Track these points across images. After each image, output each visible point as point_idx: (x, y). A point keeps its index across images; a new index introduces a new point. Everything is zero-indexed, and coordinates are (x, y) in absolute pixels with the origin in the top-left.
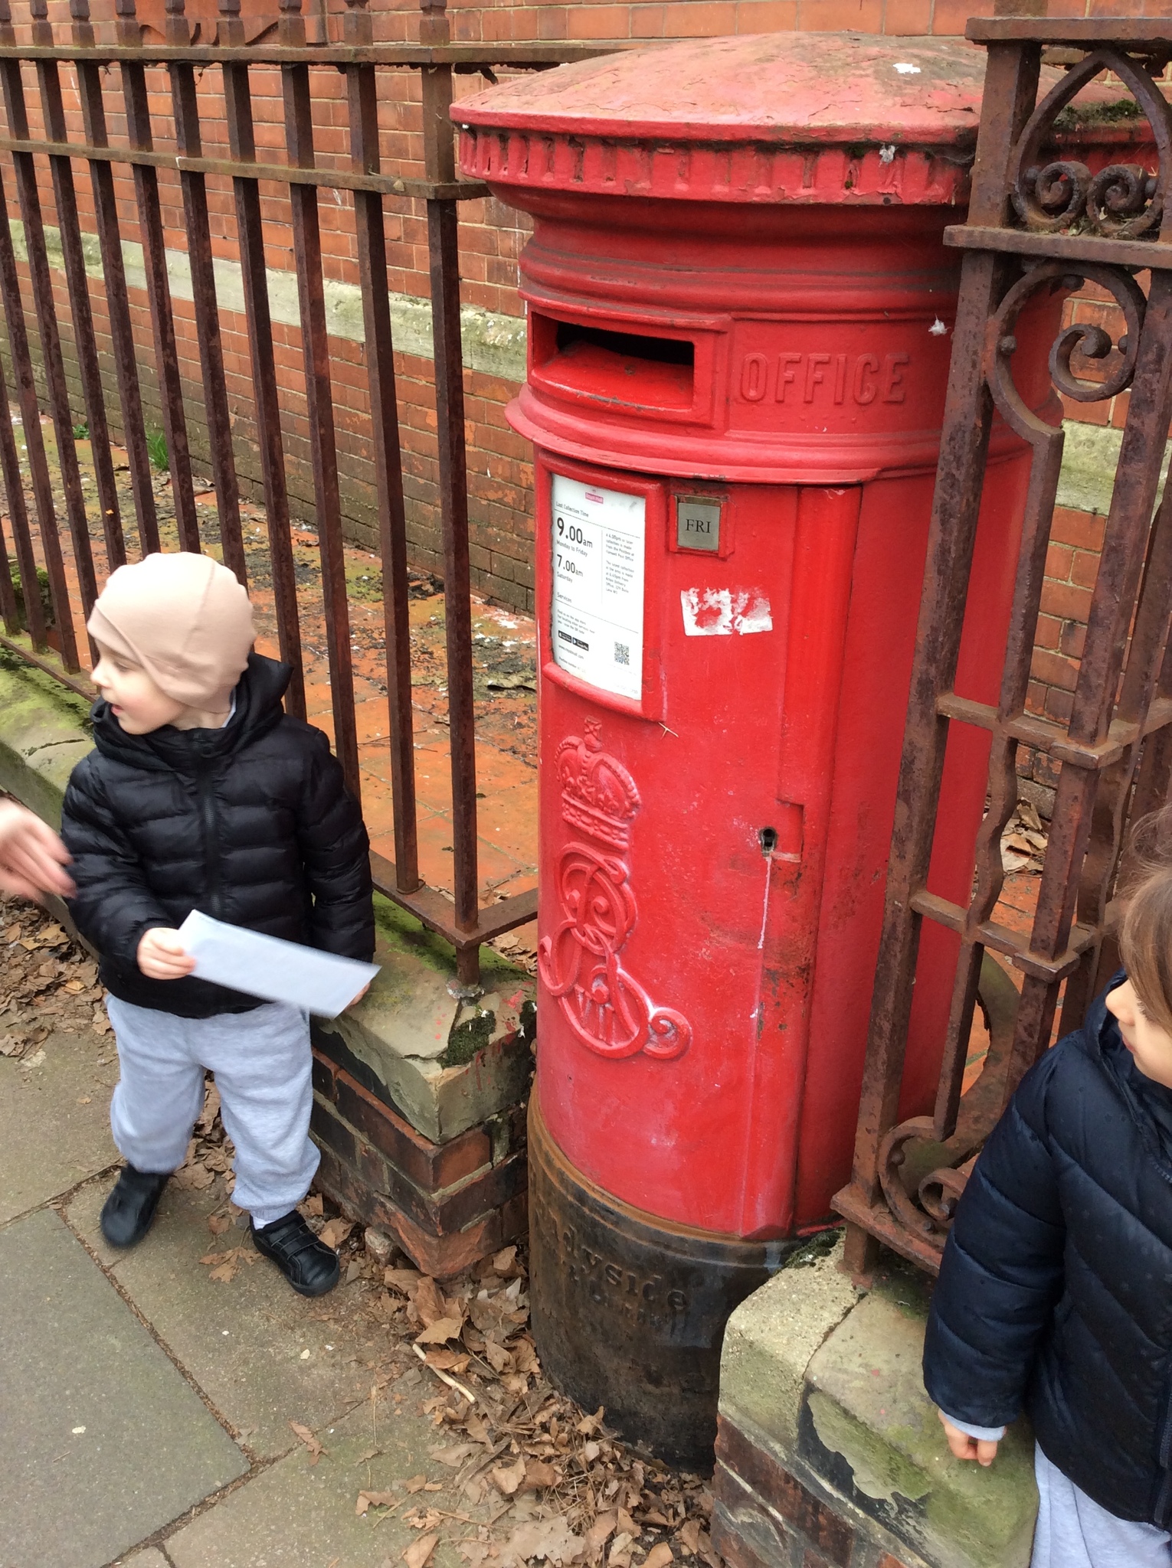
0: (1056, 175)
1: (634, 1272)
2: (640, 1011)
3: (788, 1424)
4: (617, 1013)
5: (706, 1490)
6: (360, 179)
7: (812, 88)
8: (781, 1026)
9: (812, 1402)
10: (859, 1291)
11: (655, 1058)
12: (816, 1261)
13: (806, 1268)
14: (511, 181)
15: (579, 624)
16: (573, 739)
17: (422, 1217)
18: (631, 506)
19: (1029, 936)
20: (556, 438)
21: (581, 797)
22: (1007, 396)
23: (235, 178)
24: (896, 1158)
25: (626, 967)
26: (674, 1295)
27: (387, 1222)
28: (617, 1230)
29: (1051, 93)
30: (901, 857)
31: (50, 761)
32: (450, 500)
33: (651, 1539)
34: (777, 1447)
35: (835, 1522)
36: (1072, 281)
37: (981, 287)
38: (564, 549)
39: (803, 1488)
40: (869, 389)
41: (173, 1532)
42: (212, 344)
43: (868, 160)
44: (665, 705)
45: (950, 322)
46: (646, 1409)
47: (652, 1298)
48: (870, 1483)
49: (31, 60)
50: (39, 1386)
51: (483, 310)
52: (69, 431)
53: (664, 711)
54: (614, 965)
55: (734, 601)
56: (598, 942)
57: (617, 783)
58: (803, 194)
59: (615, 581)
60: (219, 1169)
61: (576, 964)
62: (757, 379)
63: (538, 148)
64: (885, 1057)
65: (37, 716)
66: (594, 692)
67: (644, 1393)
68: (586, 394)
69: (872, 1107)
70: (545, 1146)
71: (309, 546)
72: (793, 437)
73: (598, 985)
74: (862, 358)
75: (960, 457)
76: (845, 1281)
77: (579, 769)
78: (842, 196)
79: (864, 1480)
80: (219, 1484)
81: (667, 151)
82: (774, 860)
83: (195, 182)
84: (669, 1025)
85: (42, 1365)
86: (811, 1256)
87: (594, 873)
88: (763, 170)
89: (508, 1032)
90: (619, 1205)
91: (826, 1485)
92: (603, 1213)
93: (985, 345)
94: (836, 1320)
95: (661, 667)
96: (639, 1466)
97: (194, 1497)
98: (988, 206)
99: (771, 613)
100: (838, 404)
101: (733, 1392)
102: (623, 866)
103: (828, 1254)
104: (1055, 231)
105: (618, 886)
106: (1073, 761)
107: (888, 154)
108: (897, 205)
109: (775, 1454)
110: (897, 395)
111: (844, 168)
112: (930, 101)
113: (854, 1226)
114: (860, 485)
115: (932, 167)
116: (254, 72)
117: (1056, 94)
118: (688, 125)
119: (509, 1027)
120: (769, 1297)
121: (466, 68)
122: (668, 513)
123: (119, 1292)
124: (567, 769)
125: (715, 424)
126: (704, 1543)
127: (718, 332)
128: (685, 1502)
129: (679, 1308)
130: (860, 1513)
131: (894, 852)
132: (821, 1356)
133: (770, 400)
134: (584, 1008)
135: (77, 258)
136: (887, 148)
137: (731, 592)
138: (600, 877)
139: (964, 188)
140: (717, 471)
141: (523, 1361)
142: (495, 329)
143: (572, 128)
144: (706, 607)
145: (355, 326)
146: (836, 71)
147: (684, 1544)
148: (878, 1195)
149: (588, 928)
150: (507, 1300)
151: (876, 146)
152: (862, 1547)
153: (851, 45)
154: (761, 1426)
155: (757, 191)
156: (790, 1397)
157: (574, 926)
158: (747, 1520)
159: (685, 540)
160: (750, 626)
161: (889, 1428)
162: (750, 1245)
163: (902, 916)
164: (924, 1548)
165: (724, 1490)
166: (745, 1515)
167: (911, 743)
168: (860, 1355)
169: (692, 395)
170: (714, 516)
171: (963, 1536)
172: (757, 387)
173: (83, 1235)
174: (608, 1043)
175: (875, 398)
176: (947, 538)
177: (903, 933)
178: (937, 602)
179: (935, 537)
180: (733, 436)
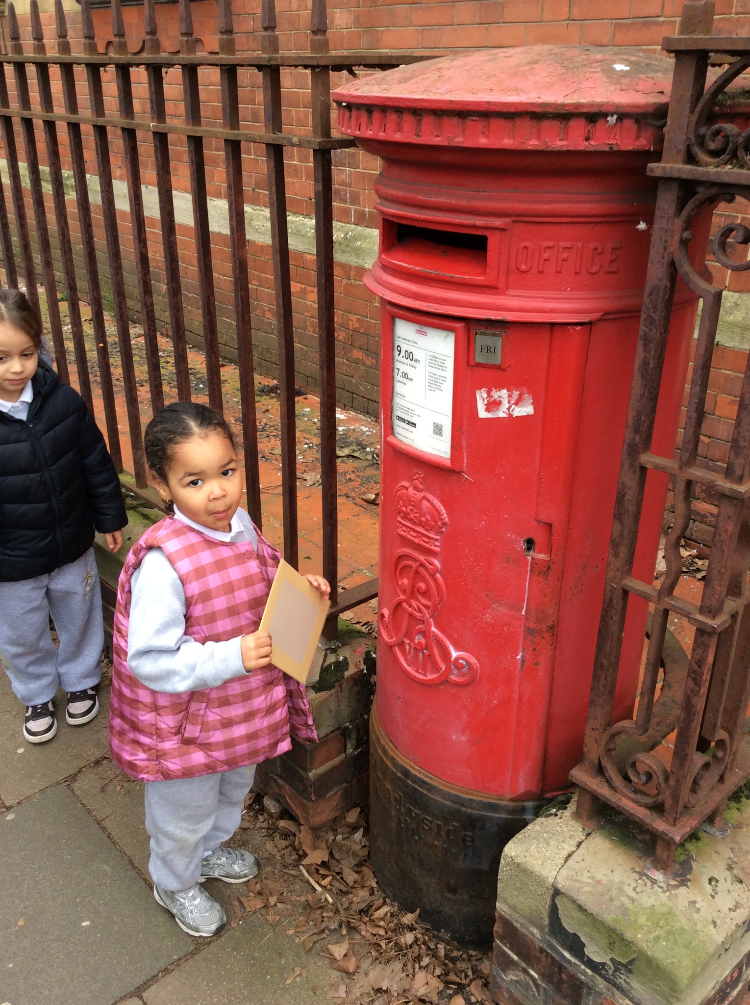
0: (718, 132)
1: (441, 821)
2: (446, 655)
3: (542, 916)
4: (431, 656)
5: (485, 961)
6: (271, 137)
7: (564, 79)
8: (536, 664)
9: (558, 901)
10: (587, 830)
11: (456, 684)
12: (558, 813)
13: (552, 817)
14: (374, 137)
15: (410, 411)
16: (405, 483)
17: (302, 788)
18: (446, 338)
19: (699, 604)
20: (397, 295)
21: (410, 520)
22: (686, 268)
23: (188, 136)
24: (612, 746)
25: (437, 626)
26: (466, 835)
27: (278, 791)
29: (715, 82)
30: (616, 555)
32: (324, 335)
33: (451, 992)
34: (535, 931)
35: (573, 978)
36: (728, 197)
37: (670, 200)
38: (401, 365)
39: (553, 958)
40: (596, 264)
41: (148, 988)
43: (600, 123)
44: (465, 461)
45: (650, 223)
46: (447, 909)
47: (451, 838)
48: (595, 952)
49: (56, 63)
50: (60, 896)
52: (76, 295)
53: (464, 465)
54: (429, 626)
55: (510, 396)
56: (420, 611)
57: (435, 512)
58: (559, 144)
59: (434, 384)
61: (405, 625)
62: (527, 258)
63: (392, 117)
64: (604, 682)
66: (420, 454)
67: (446, 899)
68: (418, 268)
69: (596, 715)
70: (382, 742)
72: (548, 294)
73: (419, 639)
74: (592, 245)
75: (656, 306)
76: (576, 825)
77: (408, 501)
78: (583, 146)
79: (592, 950)
80: (176, 957)
81: (474, 118)
82: (533, 559)
83: (161, 138)
84: (465, 663)
85: (61, 882)
86: (555, 810)
87: (418, 567)
88: (534, 130)
89: (356, 670)
90: (431, 778)
91: (567, 955)
92: (421, 783)
93: (672, 237)
94: (573, 849)
95: (464, 437)
96: (441, 947)
97: (161, 965)
98: (675, 151)
99: (533, 404)
100: (578, 273)
101: (507, 896)
102: (437, 563)
103: (565, 808)
104: (717, 167)
105: (433, 576)
106: (728, 493)
107: (612, 120)
108: (616, 151)
109: (533, 935)
110: (613, 268)
111: (585, 128)
112: (637, 87)
113: (584, 790)
114: (590, 323)
115: (639, 128)
116: (202, 72)
117: (719, 83)
118: (488, 102)
119: (357, 667)
120: (529, 835)
121: (338, 68)
122: (469, 341)
123: (109, 837)
124: (401, 502)
125: (500, 286)
126: (485, 994)
127: (503, 230)
128: (472, 969)
129: (469, 844)
130: (589, 972)
131: (612, 552)
132: (564, 872)
133: (534, 271)
134: (410, 653)
135: (83, 187)
136: (612, 116)
137: (508, 391)
138: (422, 570)
139: (660, 140)
140: (502, 314)
141: (366, 880)
143: (415, 105)
144: (493, 399)
146: (578, 70)
147: (472, 995)
148: (600, 770)
149: (413, 603)
150: (355, 842)
151: (605, 115)
152: (591, 994)
153: (585, 53)
154: (524, 917)
155: (531, 142)
156: (544, 898)
157: (404, 601)
158: (513, 978)
159: (479, 358)
160: (519, 412)
161: (609, 918)
162: (514, 804)
163: (616, 592)
164: (630, 993)
165: (498, 960)
166: (513, 975)
167: (623, 484)
168: (589, 871)
169: (486, 268)
170: (498, 343)
171: (658, 985)
172: (526, 263)
173: (84, 801)
174: (425, 675)
175: (600, 269)
176: (647, 355)
177: (617, 603)
178: (641, 395)
179: (639, 355)
180: (511, 293)
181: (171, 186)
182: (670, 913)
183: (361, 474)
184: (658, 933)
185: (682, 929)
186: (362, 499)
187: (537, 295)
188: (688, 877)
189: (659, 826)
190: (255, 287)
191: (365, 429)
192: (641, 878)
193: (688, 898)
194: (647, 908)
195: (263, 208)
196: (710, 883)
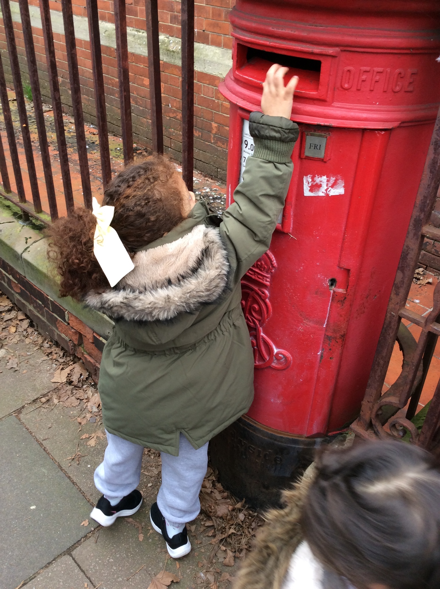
1: (260, 448)
2: (270, 350)
4: (260, 351)
8: (331, 358)
11: (275, 369)
24: (380, 412)
25: (264, 332)
26: (277, 457)
28: (254, 433)
30: (397, 294)
32: (187, 128)
38: (247, 154)
40: (399, 85)
41: (75, 549)
42: (73, 52)
44: (291, 226)
47: (267, 458)
50: (15, 489)
51: (168, 36)
53: (291, 228)
54: (259, 332)
55: (328, 181)
56: (253, 322)
57: (267, 259)
60: (81, 398)
62: (349, 79)
64: (380, 374)
67: (262, 492)
69: (371, 393)
71: (94, 134)
72: (363, 106)
74: (398, 71)
80: (92, 528)
82: (334, 292)
84: (282, 356)
85: (15, 480)
87: (253, 294)
90: (255, 423)
95: (292, 209)
97: (82, 534)
99: (344, 187)
100: (385, 92)
102: (267, 292)
105: (264, 301)
110: (411, 89)
114: (390, 130)
122: (301, 140)
123: (44, 449)
125: (328, 99)
127: (334, 57)
129: (278, 462)
131: (393, 292)
137: (327, 177)
138: (256, 296)
142: (173, 44)
144: (315, 183)
145: (112, 41)
148: (370, 426)
159: (308, 153)
160: (334, 193)
162: (309, 440)
163: (395, 318)
167: (407, 246)
169: (318, 86)
170: (323, 142)
172: (348, 82)
173: (28, 426)
175: (401, 89)
176: (436, 156)
177: (394, 325)
178: (428, 185)
179: (430, 155)
180: (336, 105)
181: (72, 12)
187: (355, 107)
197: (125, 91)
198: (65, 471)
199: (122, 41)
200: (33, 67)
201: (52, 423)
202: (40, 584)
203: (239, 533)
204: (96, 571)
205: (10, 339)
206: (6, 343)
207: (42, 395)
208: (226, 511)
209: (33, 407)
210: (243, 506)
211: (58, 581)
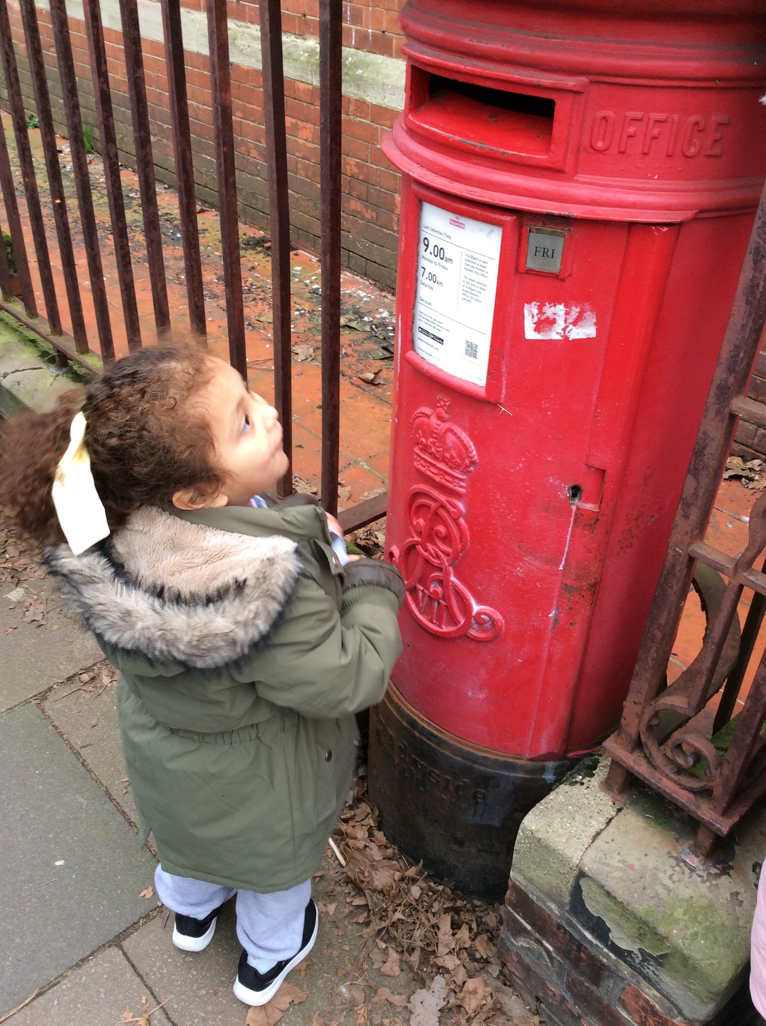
1: (450, 776)
2: (466, 608)
3: (562, 893)
4: (449, 608)
5: (491, 913)
8: (571, 624)
9: (583, 883)
10: (618, 805)
11: (476, 640)
12: (584, 781)
13: (578, 786)
15: (437, 323)
16: (427, 410)
18: (490, 233)
20: (428, 173)
21: (431, 454)
24: (655, 722)
25: (457, 575)
26: (477, 792)
28: (439, 749)
30: (686, 517)
31: (19, 383)
32: (328, 212)
34: (553, 906)
35: (593, 959)
38: (427, 263)
39: (571, 935)
40: (695, 145)
41: (128, 936)
44: (504, 391)
46: (452, 860)
47: (461, 793)
48: (621, 938)
50: (31, 831)
53: (502, 396)
54: (448, 575)
55: (567, 313)
56: (438, 557)
57: (462, 447)
59: (470, 292)
61: (418, 569)
62: (605, 133)
64: (655, 655)
65: (8, 348)
66: (447, 378)
67: (451, 850)
68: (458, 138)
69: (639, 688)
72: (630, 182)
73: (435, 587)
74: (693, 119)
76: (607, 798)
77: (429, 433)
79: (618, 936)
82: (578, 509)
84: (486, 618)
85: (32, 816)
86: (581, 777)
87: (437, 509)
91: (588, 935)
92: (430, 737)
94: (602, 827)
95: (504, 362)
97: (141, 912)
99: (596, 324)
100: (670, 156)
101: (523, 867)
102: (461, 506)
103: (592, 775)
105: (456, 521)
109: (551, 910)
110: (717, 150)
113: (616, 764)
114: (678, 225)
120: (552, 806)
122: (520, 240)
123: (83, 764)
124: (420, 431)
125: (567, 169)
126: (490, 950)
127: (577, 93)
128: (477, 920)
129: (480, 800)
130: (613, 956)
131: (680, 512)
132: (591, 853)
133: (614, 150)
134: (423, 601)
137: (566, 306)
138: (442, 512)
140: (565, 209)
144: (544, 317)
147: (477, 950)
148: (638, 745)
152: (612, 977)
154: (541, 891)
156: (566, 877)
157: (418, 543)
158: (524, 944)
159: (532, 263)
160: (578, 334)
161: (641, 907)
162: (534, 763)
163: (682, 559)
164: (659, 985)
165: (508, 925)
166: (524, 942)
167: (705, 433)
168: (619, 854)
169: (550, 144)
170: (558, 244)
171: (691, 983)
172: (604, 139)
173: (56, 723)
174: (440, 627)
175: (699, 152)
176: (757, 275)
177: (680, 571)
178: (743, 325)
179: (747, 273)
180: (581, 179)
182: (711, 906)
183: (358, 348)
184: (696, 929)
185: (723, 925)
186: (360, 378)
187: (614, 184)
188: (730, 863)
189: (704, 814)
190: (239, 119)
191: (363, 294)
192: (678, 865)
193: (730, 889)
194: (683, 900)
195: (249, 25)
196: (754, 871)
197: (225, 144)
198: (116, 802)
199: (219, 56)
200: (72, 100)
201: (98, 719)
202: (66, 995)
203: (410, 920)
204: (163, 976)
205: (33, 570)
206: (26, 577)
207: (82, 669)
208: (389, 881)
209: (68, 689)
210: (420, 873)
211: (98, 991)
